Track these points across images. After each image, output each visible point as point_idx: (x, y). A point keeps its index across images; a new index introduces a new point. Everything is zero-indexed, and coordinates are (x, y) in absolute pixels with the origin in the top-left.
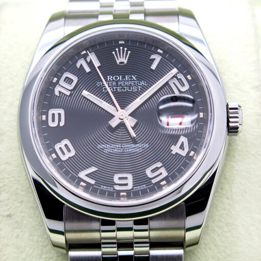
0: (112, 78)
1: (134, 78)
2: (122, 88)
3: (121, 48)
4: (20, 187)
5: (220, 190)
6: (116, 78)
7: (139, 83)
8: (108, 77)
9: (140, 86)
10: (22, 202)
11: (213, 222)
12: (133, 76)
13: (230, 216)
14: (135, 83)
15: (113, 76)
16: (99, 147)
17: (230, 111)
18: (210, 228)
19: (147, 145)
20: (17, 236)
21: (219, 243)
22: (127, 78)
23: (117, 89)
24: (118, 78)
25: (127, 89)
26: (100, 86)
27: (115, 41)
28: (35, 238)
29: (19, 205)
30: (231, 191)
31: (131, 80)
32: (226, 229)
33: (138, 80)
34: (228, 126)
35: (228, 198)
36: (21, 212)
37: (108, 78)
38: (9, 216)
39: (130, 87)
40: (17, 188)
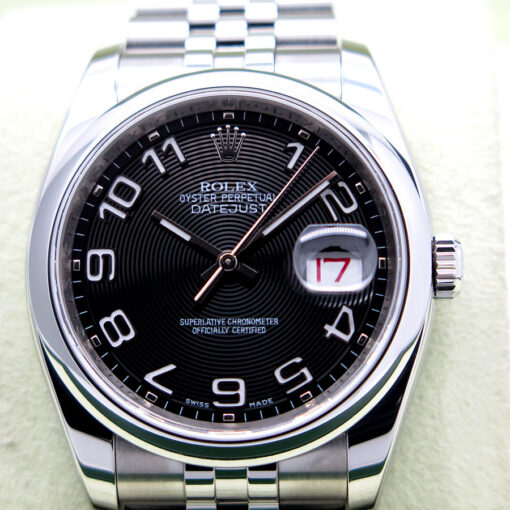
0: (210, 188)
1: (252, 186)
2: (227, 208)
3: (228, 126)
4: (32, 389)
5: (417, 401)
6: (217, 186)
7: (263, 197)
8: (202, 183)
9: (264, 203)
10: (35, 419)
11: (403, 462)
12: (249, 184)
13: (436, 451)
14: (253, 198)
15: (211, 183)
16: (183, 322)
17: (438, 254)
18: (397, 474)
19: (276, 321)
20: (27, 484)
21: (415, 504)
22: (238, 187)
23: (218, 209)
24: (222, 188)
25: (238, 209)
26: (186, 203)
27: (215, 112)
28: (62, 489)
29: (29, 424)
30: (440, 403)
31: (246, 192)
32: (428, 475)
33: (259, 191)
34: (434, 282)
35: (433, 417)
36: (34, 438)
37: (202, 187)
38: (12, 445)
39: (243, 205)
40: (26, 393)
